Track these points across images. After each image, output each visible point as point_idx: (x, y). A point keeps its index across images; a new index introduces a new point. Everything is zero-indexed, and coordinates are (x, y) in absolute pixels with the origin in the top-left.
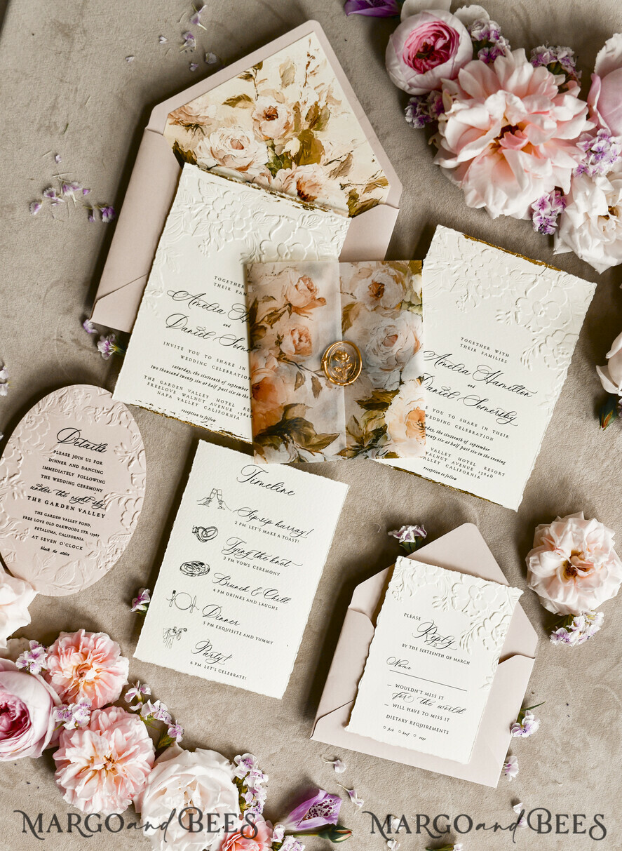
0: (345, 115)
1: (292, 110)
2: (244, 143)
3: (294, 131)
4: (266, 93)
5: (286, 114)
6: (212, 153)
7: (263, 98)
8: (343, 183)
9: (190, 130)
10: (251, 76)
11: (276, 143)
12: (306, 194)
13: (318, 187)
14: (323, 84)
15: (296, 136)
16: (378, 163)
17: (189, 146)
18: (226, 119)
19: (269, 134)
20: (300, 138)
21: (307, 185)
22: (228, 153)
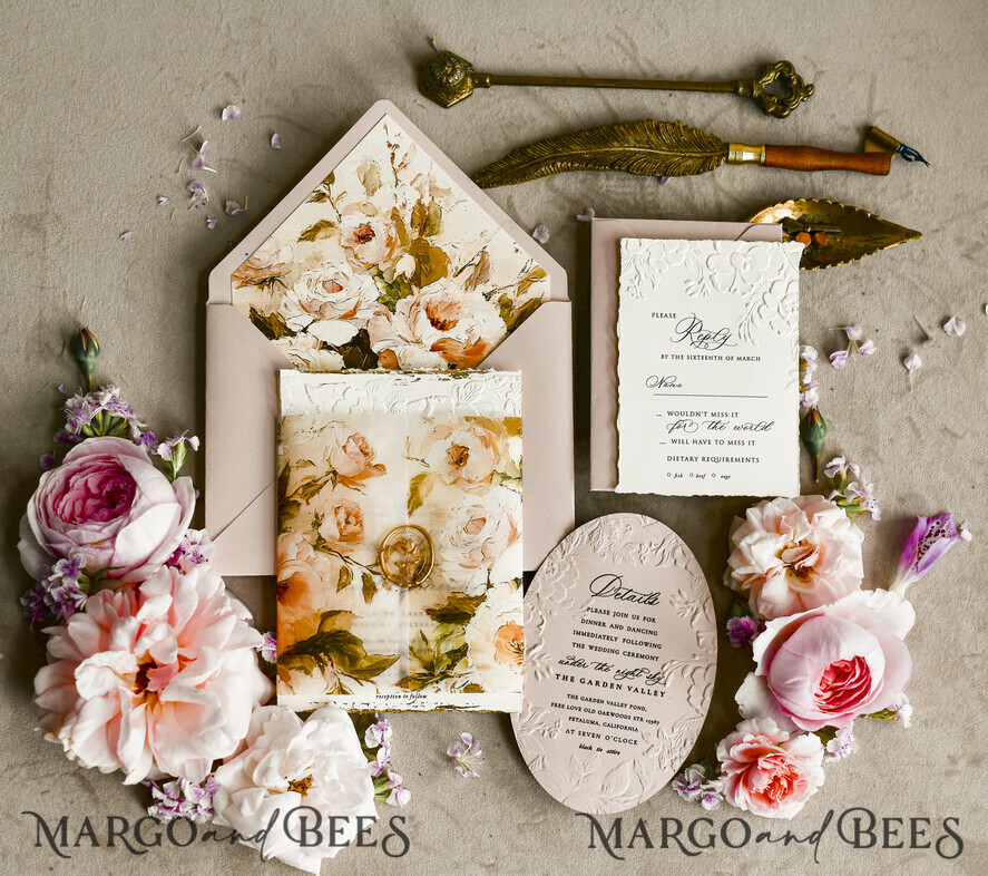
0: (461, 205)
1: (390, 221)
2: (342, 282)
3: (402, 246)
4: (348, 209)
5: (384, 227)
6: (303, 307)
7: (347, 217)
8: (486, 291)
9: (266, 287)
10: (324, 194)
11: (382, 268)
12: (442, 320)
13: (455, 308)
14: (419, 175)
15: (406, 251)
16: (524, 252)
17: (270, 309)
18: (308, 259)
19: (371, 260)
20: (411, 252)
21: (440, 309)
22: (324, 300)
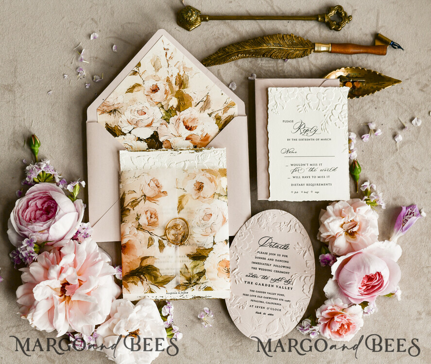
0: (197, 75)
1: (166, 83)
2: (145, 110)
3: (171, 94)
4: (148, 78)
5: (163, 85)
6: (129, 122)
7: (147, 82)
8: (209, 113)
9: (112, 114)
10: (136, 72)
11: (163, 104)
12: (190, 126)
13: (196, 120)
14: (178, 62)
15: (173, 96)
16: (226, 95)
17: (114, 123)
18: (130, 101)
19: (158, 101)
20: (176, 96)
21: (189, 121)
22: (138, 119)
